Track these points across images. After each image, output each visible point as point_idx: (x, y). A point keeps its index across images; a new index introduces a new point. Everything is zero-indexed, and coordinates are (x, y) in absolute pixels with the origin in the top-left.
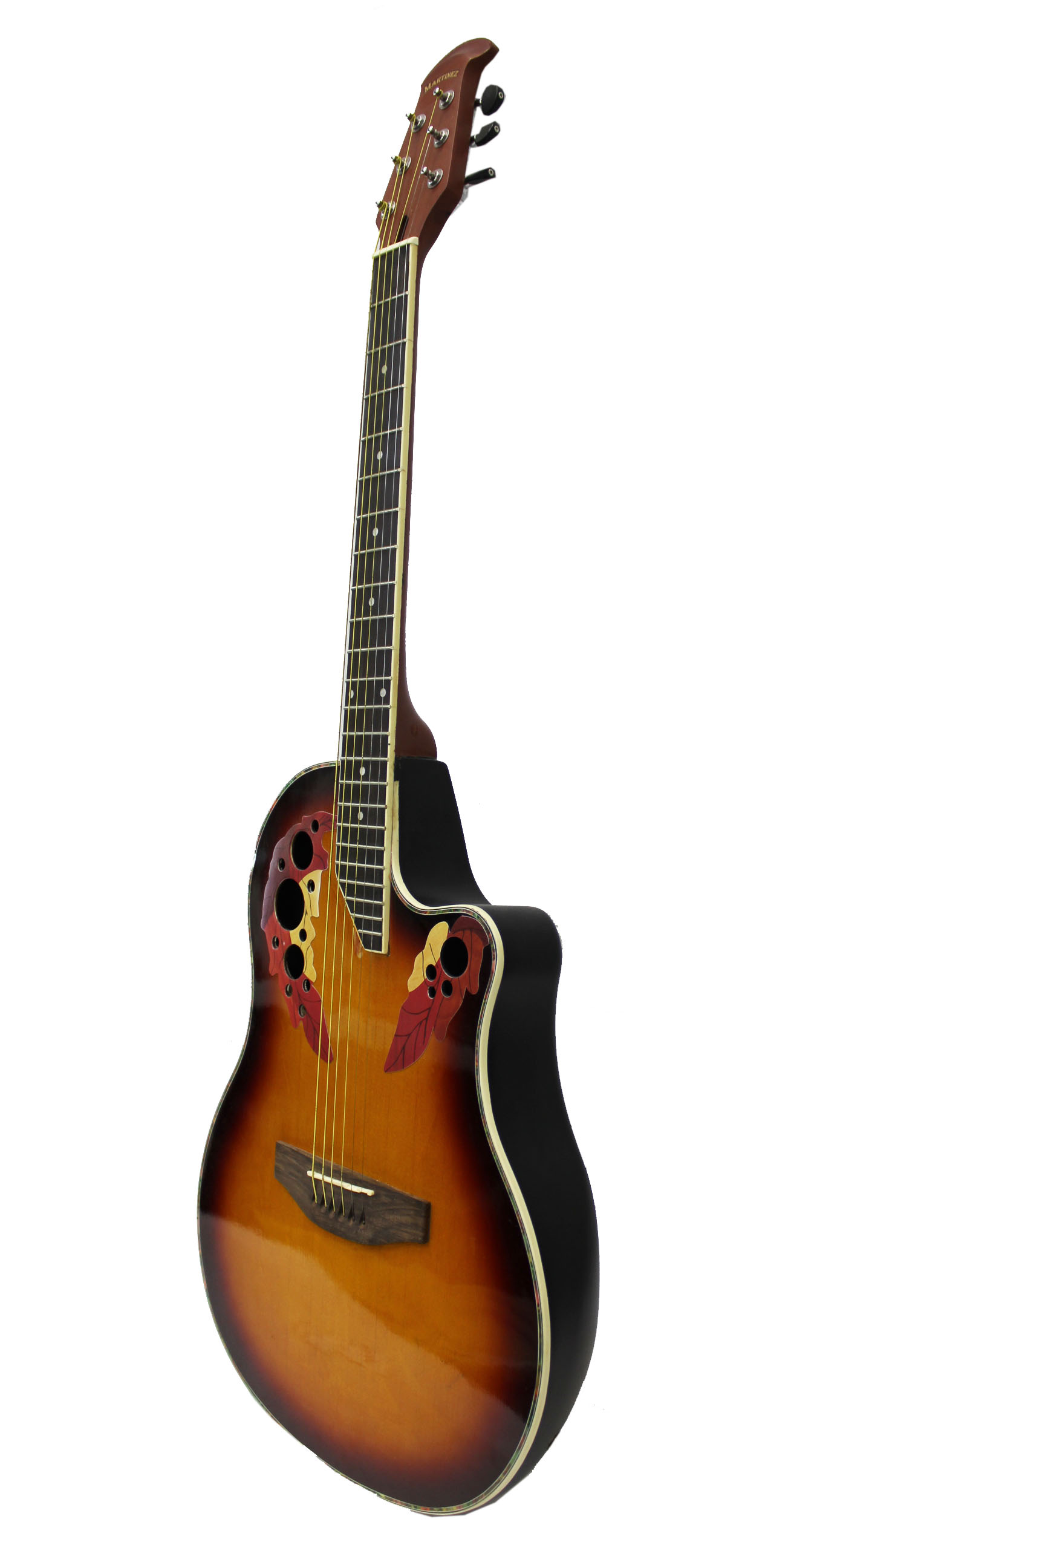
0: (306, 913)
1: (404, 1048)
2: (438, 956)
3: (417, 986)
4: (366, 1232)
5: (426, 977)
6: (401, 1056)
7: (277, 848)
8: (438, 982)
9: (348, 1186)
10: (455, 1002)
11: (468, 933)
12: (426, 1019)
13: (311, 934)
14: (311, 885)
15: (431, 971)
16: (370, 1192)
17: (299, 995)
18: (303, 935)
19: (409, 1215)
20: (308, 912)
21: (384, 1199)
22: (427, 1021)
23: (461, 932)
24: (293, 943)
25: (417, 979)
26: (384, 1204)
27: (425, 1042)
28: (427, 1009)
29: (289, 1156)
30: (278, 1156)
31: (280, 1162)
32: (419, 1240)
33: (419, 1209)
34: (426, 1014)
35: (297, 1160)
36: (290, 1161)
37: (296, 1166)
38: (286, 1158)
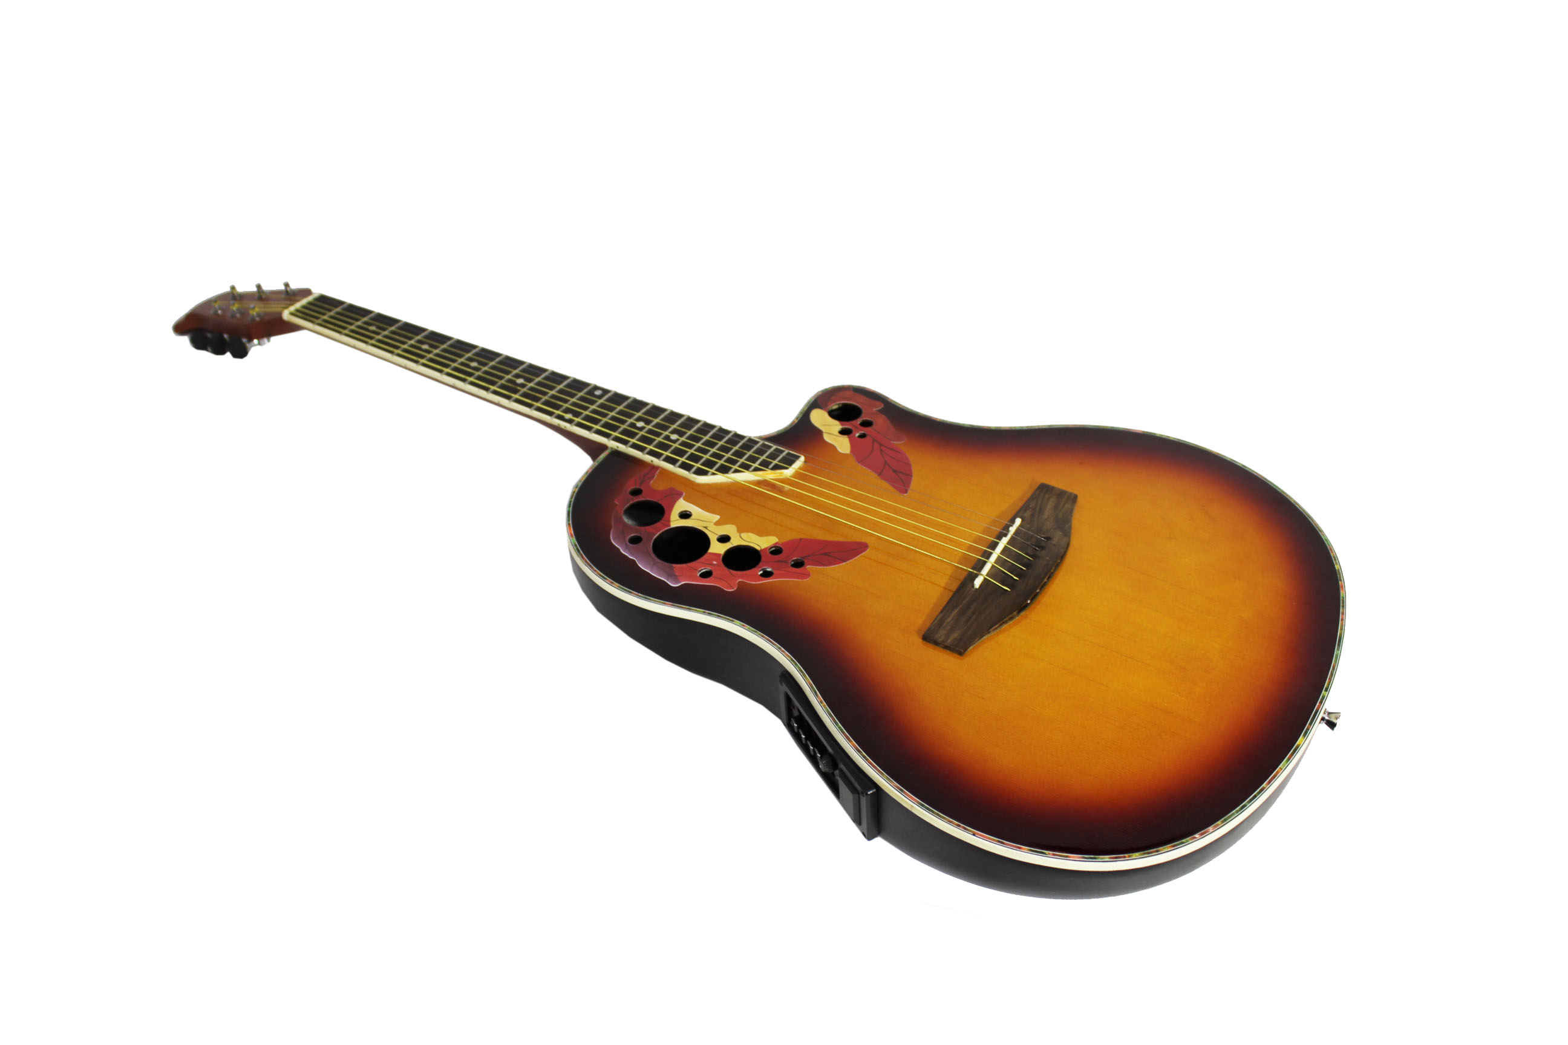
0: (706, 528)
1: (894, 471)
3: (849, 445)
4: (1057, 536)
6: (900, 476)
7: (615, 543)
10: (881, 422)
12: (881, 445)
14: (685, 515)
16: (1019, 521)
17: (781, 562)
18: (724, 539)
19: (1049, 499)
20: (705, 525)
21: (1027, 514)
22: (883, 447)
23: (830, 402)
25: (843, 445)
26: (1032, 516)
27: (899, 452)
28: (873, 443)
29: (946, 619)
30: (940, 637)
31: (948, 635)
32: (1073, 499)
33: (1042, 494)
34: (876, 445)
35: (955, 606)
36: (952, 619)
37: (961, 608)
38: (947, 624)
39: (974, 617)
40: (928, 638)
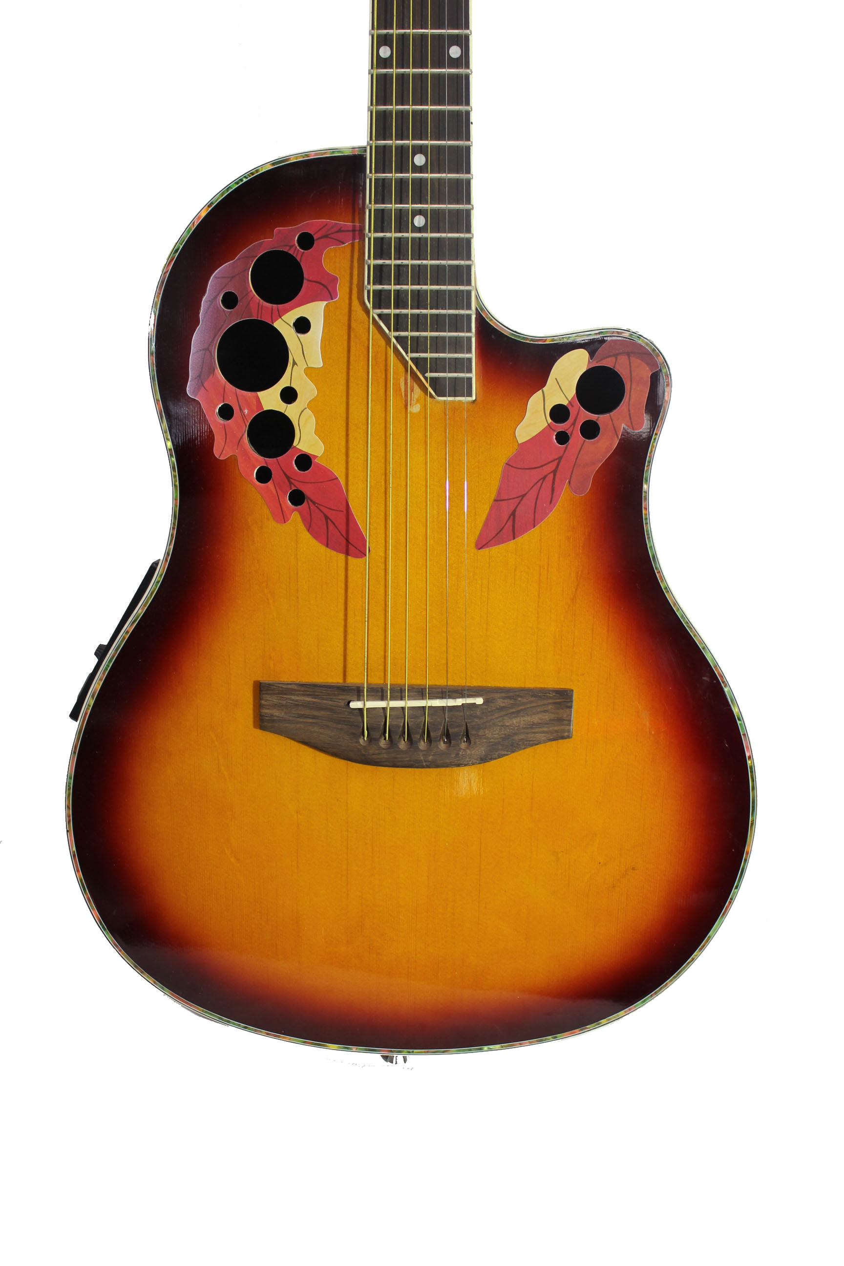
0: (294, 363)
1: (512, 513)
2: (571, 392)
3: (534, 434)
4: (480, 750)
5: (550, 421)
6: (510, 523)
7: (215, 277)
8: (574, 424)
9: (451, 703)
10: (605, 447)
11: (623, 359)
12: (555, 472)
13: (306, 390)
14: (302, 325)
15: (559, 413)
16: (479, 701)
17: (288, 478)
18: (289, 395)
20: (297, 362)
21: (500, 703)
22: (555, 475)
23: (613, 359)
24: (266, 407)
25: (531, 425)
26: (501, 709)
27: (552, 502)
28: (555, 459)
29: (294, 695)
30: (266, 700)
31: (274, 706)
32: (562, 735)
33: (550, 701)
34: (552, 467)
35: (314, 696)
36: (297, 701)
37: (314, 703)
38: (287, 699)
39: (311, 720)
40: (260, 689)
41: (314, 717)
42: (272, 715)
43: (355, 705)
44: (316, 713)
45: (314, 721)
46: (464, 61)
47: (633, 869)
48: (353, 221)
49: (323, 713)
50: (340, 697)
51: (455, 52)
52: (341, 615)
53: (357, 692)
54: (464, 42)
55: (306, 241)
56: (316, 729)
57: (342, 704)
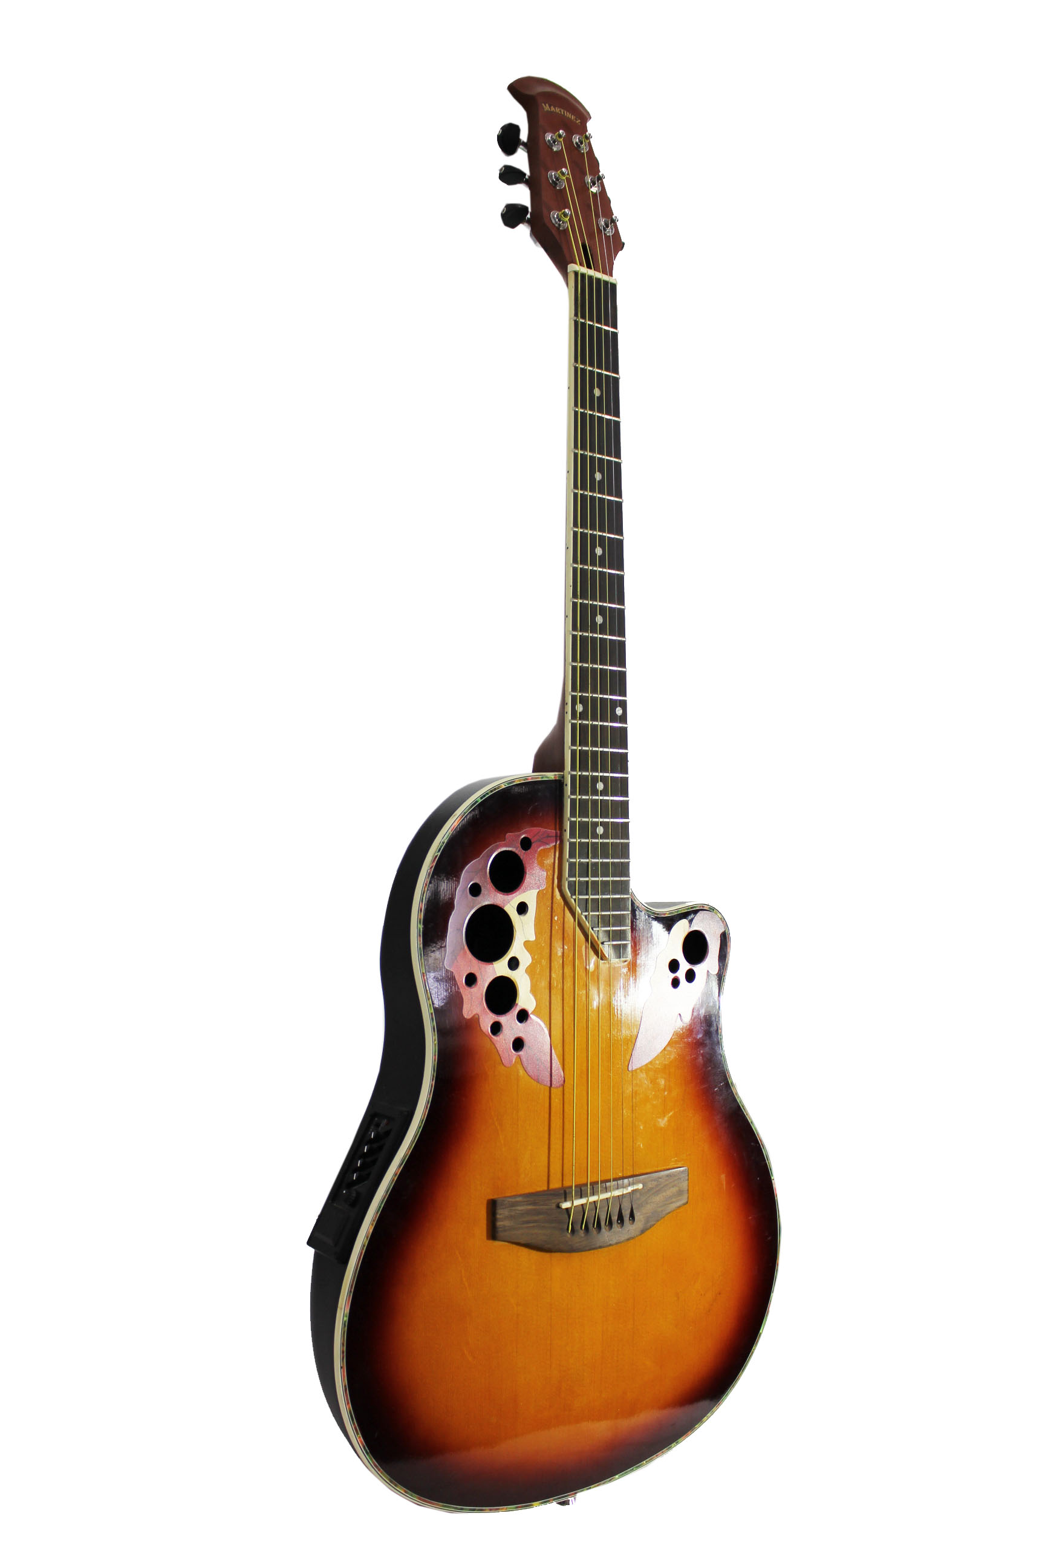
0: (518, 937)
2: (680, 949)
5: (668, 971)
7: (466, 872)
8: (681, 972)
13: (525, 960)
15: (673, 965)
17: (512, 1029)
20: (521, 935)
24: (500, 976)
29: (522, 1205)
30: (500, 1214)
31: (506, 1218)
32: (683, 1203)
35: (534, 1204)
36: (521, 1210)
37: (534, 1210)
38: (515, 1210)
39: (528, 1226)
40: (492, 1205)
41: (535, 1221)
42: (505, 1226)
43: (565, 1205)
44: (536, 1218)
45: (535, 1224)
46: (623, 719)
47: (720, 1294)
48: (555, 830)
49: (541, 1217)
50: (553, 1201)
51: (619, 711)
52: (547, 1136)
53: (565, 1194)
54: (623, 705)
55: (526, 844)
56: (536, 1231)
57: (554, 1206)
